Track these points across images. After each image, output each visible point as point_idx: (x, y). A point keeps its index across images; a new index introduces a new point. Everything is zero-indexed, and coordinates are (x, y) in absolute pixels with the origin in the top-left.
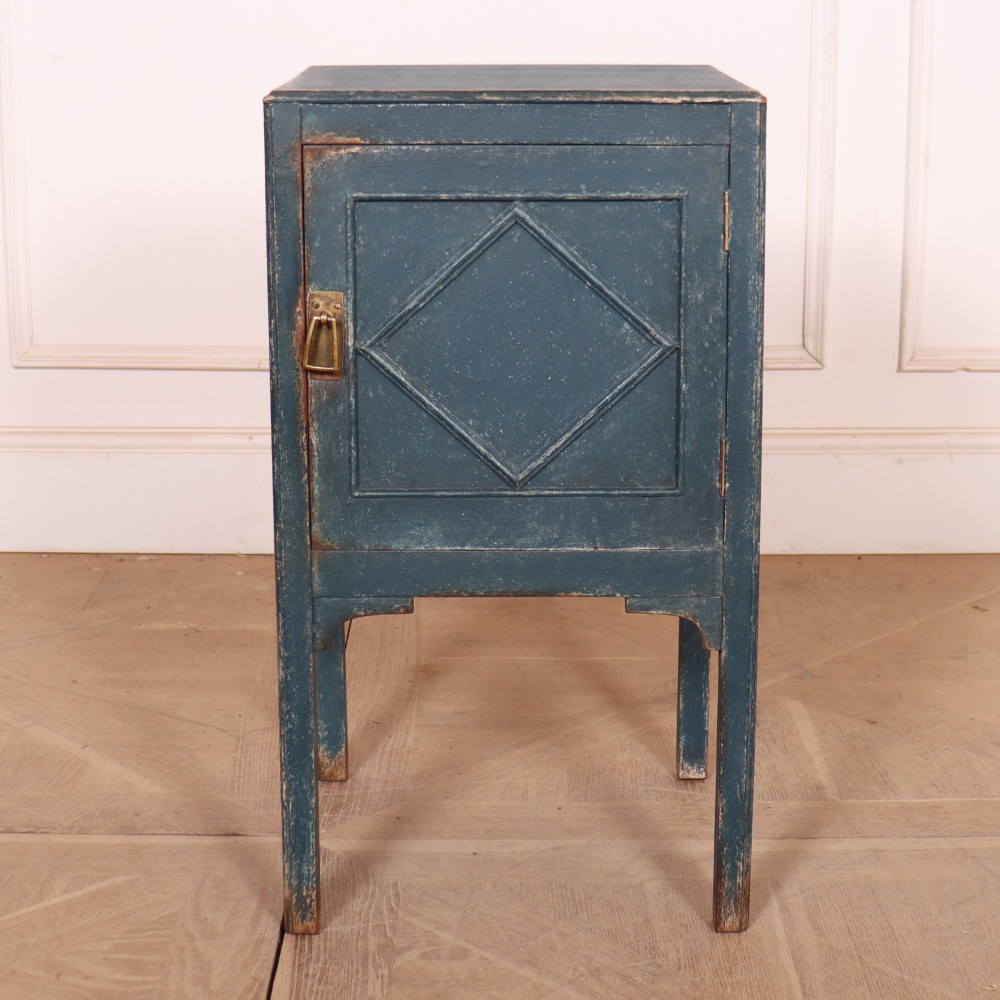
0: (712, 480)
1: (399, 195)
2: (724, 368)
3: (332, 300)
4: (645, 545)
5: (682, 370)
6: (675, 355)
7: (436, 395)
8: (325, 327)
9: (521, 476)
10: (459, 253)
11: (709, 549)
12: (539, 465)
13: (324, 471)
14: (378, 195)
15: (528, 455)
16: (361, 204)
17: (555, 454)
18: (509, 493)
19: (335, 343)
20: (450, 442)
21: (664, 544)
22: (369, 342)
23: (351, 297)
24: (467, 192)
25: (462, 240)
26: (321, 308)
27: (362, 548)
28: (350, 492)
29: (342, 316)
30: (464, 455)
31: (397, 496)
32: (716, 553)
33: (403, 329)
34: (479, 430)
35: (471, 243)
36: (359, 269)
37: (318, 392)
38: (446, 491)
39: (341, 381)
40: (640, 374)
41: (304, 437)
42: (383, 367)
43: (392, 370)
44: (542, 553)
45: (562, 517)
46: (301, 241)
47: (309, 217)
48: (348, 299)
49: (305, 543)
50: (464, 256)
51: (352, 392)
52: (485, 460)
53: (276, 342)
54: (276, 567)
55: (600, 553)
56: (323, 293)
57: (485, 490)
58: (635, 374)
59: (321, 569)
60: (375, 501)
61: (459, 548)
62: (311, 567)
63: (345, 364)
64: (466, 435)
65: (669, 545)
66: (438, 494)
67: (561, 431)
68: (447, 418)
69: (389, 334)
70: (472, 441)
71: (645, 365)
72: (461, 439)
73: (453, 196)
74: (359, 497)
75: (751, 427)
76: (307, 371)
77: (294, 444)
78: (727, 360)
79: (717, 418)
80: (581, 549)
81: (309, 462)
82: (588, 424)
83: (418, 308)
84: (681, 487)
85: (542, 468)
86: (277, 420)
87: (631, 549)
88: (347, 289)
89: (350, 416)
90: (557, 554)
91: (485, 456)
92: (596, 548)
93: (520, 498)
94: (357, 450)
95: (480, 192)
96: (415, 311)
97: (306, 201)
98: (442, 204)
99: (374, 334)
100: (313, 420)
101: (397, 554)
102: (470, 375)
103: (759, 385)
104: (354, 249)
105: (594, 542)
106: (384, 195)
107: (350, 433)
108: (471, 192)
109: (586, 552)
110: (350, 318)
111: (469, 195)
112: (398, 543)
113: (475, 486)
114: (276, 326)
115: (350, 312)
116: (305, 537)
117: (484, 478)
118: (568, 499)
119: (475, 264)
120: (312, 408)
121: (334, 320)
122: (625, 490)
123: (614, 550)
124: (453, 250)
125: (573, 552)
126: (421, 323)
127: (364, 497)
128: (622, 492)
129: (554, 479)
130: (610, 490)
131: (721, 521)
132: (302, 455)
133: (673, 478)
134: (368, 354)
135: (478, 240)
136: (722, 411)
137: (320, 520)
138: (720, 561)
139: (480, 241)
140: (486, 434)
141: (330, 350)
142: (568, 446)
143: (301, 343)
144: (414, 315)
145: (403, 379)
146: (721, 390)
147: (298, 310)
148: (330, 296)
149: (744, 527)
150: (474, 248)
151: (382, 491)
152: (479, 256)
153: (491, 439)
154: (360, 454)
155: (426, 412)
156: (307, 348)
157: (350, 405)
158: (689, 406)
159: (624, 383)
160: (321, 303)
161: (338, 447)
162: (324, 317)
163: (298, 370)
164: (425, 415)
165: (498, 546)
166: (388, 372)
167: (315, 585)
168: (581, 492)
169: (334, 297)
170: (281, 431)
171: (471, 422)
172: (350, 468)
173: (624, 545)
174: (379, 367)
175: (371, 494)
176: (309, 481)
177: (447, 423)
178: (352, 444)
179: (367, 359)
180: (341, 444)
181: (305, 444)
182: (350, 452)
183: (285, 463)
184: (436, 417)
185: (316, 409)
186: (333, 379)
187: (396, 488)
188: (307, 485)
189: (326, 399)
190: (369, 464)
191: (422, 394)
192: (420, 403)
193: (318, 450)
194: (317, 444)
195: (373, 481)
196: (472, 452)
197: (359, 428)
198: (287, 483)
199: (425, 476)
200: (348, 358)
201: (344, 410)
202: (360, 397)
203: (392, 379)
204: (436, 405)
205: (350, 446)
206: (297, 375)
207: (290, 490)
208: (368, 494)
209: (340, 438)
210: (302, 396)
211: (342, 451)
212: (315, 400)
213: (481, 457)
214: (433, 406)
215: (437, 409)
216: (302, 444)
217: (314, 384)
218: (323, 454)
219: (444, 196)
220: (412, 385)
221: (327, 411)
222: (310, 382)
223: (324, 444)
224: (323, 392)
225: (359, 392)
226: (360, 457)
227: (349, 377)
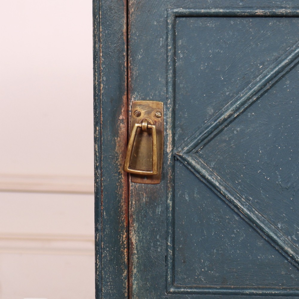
1: (217, 10)
3: (153, 109)
7: (247, 199)
8: (145, 134)
10: (271, 66)
13: (142, 267)
14: (197, 10)
16: (181, 19)
19: (155, 149)
20: (260, 243)
22: (186, 149)
23: (170, 106)
24: (282, 8)
25: (275, 54)
26: (142, 117)
28: (166, 288)
29: (162, 124)
30: (273, 256)
31: (209, 293)
33: (218, 138)
34: (287, 233)
35: (283, 57)
36: (178, 81)
37: (138, 194)
38: (255, 289)
39: (160, 185)
41: (124, 236)
42: (199, 172)
43: (207, 176)
46: (125, 54)
47: (133, 30)
48: (167, 108)
50: (277, 69)
51: (170, 196)
52: (293, 262)
53: (100, 147)
56: (144, 102)
57: (292, 289)
60: (189, 297)
63: (163, 168)
64: (275, 237)
66: (247, 292)
68: (258, 222)
69: (205, 141)
70: (280, 242)
72: (271, 242)
73: (268, 12)
74: (174, 293)
76: (128, 174)
77: (115, 243)
81: (128, 259)
83: (232, 118)
86: (100, 219)
88: (167, 99)
89: (167, 219)
91: (292, 258)
94: (174, 249)
95: (293, 8)
96: (230, 120)
97: (130, 16)
98: (258, 19)
99: (192, 141)
100: (133, 221)
102: (279, 181)
104: (174, 62)
106: (203, 11)
107: (167, 232)
108: (285, 8)
110: (169, 126)
111: (282, 11)
113: (283, 285)
114: (100, 133)
115: (169, 120)
117: (291, 278)
119: (287, 76)
120: (132, 210)
121: (154, 126)
124: (266, 63)
126: (235, 132)
127: (179, 293)
132: (123, 253)
134: (185, 160)
135: (290, 54)
139: (293, 54)
140: (294, 237)
141: (150, 156)
143: (123, 149)
144: (228, 124)
145: (217, 184)
147: (121, 117)
148: (151, 105)
150: (286, 61)
151: (196, 288)
152: (291, 69)
153: (298, 242)
154: (176, 253)
155: (238, 215)
156: (129, 153)
157: (167, 208)
160: (143, 112)
161: (155, 245)
162: (145, 124)
163: (120, 174)
164: (237, 218)
166: (203, 177)
169: (154, 107)
170: (103, 230)
171: (279, 226)
172: (167, 266)
174: (195, 173)
175: (186, 290)
176: (129, 277)
177: (258, 225)
178: (169, 244)
179: (184, 165)
180: (158, 243)
181: (125, 243)
182: (167, 251)
183: (107, 260)
184: (247, 220)
185: (136, 210)
186: (153, 183)
187: (208, 286)
188: (126, 281)
189: (146, 201)
190: (184, 262)
191: (235, 198)
192: (232, 207)
193: (137, 249)
194: (136, 243)
195: (187, 278)
196: (281, 254)
197: (175, 229)
198: (108, 278)
199: (236, 274)
200: (166, 163)
201: (162, 212)
202: (177, 200)
203: (207, 184)
204: (248, 209)
205: (167, 245)
206: (119, 179)
207: (110, 285)
208: (182, 290)
209: (158, 237)
210: (123, 197)
211: (159, 250)
212: (136, 202)
213: (289, 258)
214: (245, 210)
215: (249, 213)
216: (123, 242)
217: (135, 187)
218: (141, 253)
219: (259, 12)
220: (226, 189)
221: (146, 212)
222: (131, 184)
223: (143, 243)
224: (143, 194)
225: (176, 196)
226: (176, 256)
227: (167, 181)
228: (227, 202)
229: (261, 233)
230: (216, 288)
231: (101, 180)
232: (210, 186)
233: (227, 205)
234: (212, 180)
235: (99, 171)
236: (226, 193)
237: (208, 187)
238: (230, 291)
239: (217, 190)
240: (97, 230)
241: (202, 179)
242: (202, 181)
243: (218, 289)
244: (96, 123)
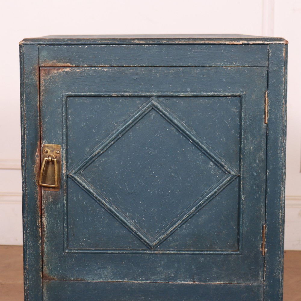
0: (257, 247)
1: (90, 93)
2: (264, 187)
3: (55, 149)
4: (221, 281)
5: (242, 188)
6: (238, 180)
7: (109, 199)
8: (51, 163)
9: (154, 243)
10: (122, 124)
11: (256, 284)
12: (164, 238)
13: (50, 238)
14: (79, 93)
15: (158, 232)
16: (70, 98)
17: (173, 232)
18: (148, 252)
19: (56, 172)
20: (117, 224)
21: (231, 281)
22: (74, 171)
23: (65, 147)
24: (127, 92)
25: (124, 118)
26: (49, 153)
27: (69, 279)
28: (64, 250)
29: (60, 157)
30: (124, 232)
31: (88, 253)
32: (259, 286)
33: (92, 165)
34: (132, 218)
35: (128, 119)
36: (69, 133)
37: (47, 197)
38: (114, 250)
39: (59, 192)
40: (219, 189)
41: (39, 221)
42: (81, 184)
43: (86, 186)
44: (165, 284)
45: (176, 265)
46: (38, 118)
47: (43, 105)
48: (63, 149)
49: (39, 276)
50: (125, 126)
51: (65, 198)
52: (135, 235)
53: (25, 171)
54: (24, 288)
55: (197, 285)
56: (50, 145)
57: (135, 250)
58: (216, 190)
59: (48, 290)
60: (77, 255)
61: (121, 281)
62: (43, 289)
63: (61, 182)
64: (125, 221)
65: (234, 281)
66: (110, 252)
67: (176, 219)
68: (115, 212)
69: (85, 167)
70: (128, 224)
71: (222, 184)
72: (123, 223)
73: (119, 94)
74: (68, 253)
75: (279, 218)
76: (41, 186)
77: (34, 225)
78: (266, 182)
79: (260, 213)
80: (186, 282)
81: (42, 234)
82: (191, 216)
83: (100, 154)
84: (241, 251)
85: (166, 239)
86: (25, 211)
87: (213, 283)
88: (63, 143)
89: (64, 211)
90: (173, 285)
91: (135, 232)
92: (194, 282)
93: (154, 255)
94: (67, 228)
95: (133, 92)
96: (99, 155)
97: (41, 97)
98: (114, 98)
99: (77, 167)
100: (44, 212)
101: (88, 283)
102: (127, 189)
103: (283, 196)
104: (67, 122)
105: (193, 278)
106: (82, 94)
107: (64, 219)
108: (129, 92)
109: (189, 284)
110: (64, 158)
111: (127, 94)
112: (89, 278)
113: (130, 247)
114: (25, 162)
115: (64, 155)
116: (39, 273)
117: (135, 244)
118: (180, 256)
119: (130, 130)
120: (44, 206)
121: (55, 160)
122: (210, 251)
123: (204, 283)
124: (119, 123)
125: (182, 284)
126: (102, 162)
127: (71, 253)
128: (209, 252)
129: (172, 245)
130: (202, 251)
131: (262, 269)
132: (38, 230)
133: (236, 245)
134: (73, 177)
135: (132, 118)
136: (263, 210)
137: (48, 265)
138: (262, 290)
139: (134, 118)
140: (136, 220)
141: (53, 176)
142: (179, 227)
143: (38, 171)
144: (98, 157)
145: (92, 191)
146: (263, 198)
147: (37, 154)
148: (54, 147)
149: (275, 273)
150: (130, 122)
151: (80, 250)
152: (133, 126)
153: (139, 223)
155: (104, 208)
156: (41, 175)
157: (64, 205)
158: (245, 207)
159: (210, 194)
160: (49, 151)
161: (57, 226)
162: (50, 158)
163: (36, 186)
164: (103, 210)
165: (142, 280)
166: (84, 187)
167: (45, 298)
168: (186, 252)
169: (56, 148)
170: (27, 217)
171: (127, 214)
172: (64, 237)
173: (209, 281)
174: (79, 185)
175: (75, 251)
176: (42, 244)
177: (115, 214)
178: (65, 225)
179: (73, 180)
180: (59, 225)
181: (40, 225)
182: (64, 229)
183: (30, 234)
184: (109, 211)
185: (46, 206)
186: (55, 190)
187: (87, 248)
188: (40, 246)
189: (51, 201)
190: (74, 235)
191: (102, 199)
192: (101, 204)
193: (46, 228)
194: (46, 225)
195: (76, 244)
196: (129, 230)
197: (68, 216)
198: (30, 245)
199: (103, 242)
200: (63, 180)
201: (61, 207)
202: (69, 200)
203: (86, 191)
204: (109, 205)
205: (64, 226)
206: (36, 188)
207: (32, 249)
208: (73, 251)
209: (58, 221)
210: (38, 199)
211: (59, 229)
212: (45, 201)
213: (133, 233)
214: (108, 205)
215: (110, 207)
216: (38, 224)
217: (45, 193)
218: (49, 230)
219: (114, 94)
220: (97, 194)
221: (52, 207)
222: (43, 191)
223: (50, 225)
224: (49, 197)
225: (68, 197)
226: (69, 231)
227: (64, 189)
228: (98, 201)
229: (117, 219)
230: (92, 250)
231: (26, 189)
232: (88, 192)
233: (98, 203)
234: (89, 189)
235: (24, 184)
236: (97, 196)
237: (86, 192)
238: (100, 251)
239: (92, 195)
240: (23, 217)
241: (83, 188)
242: (83, 190)
243: (93, 250)
244: (23, 157)
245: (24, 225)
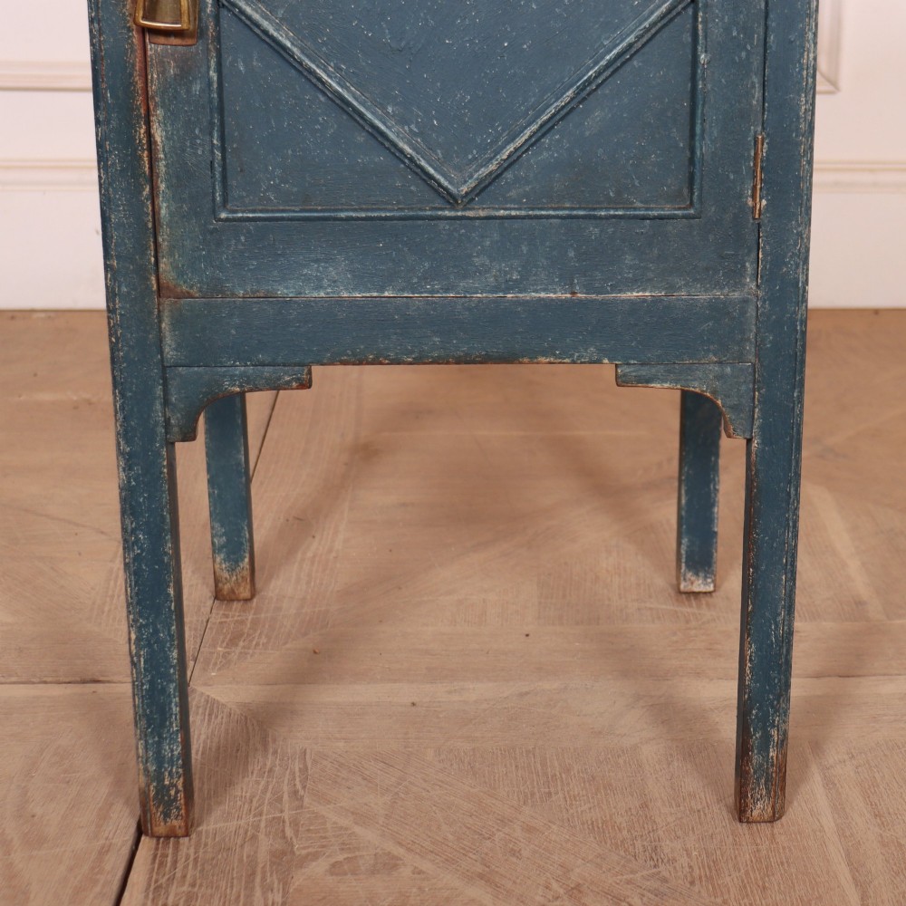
0: (741, 195)
2: (761, 30)
4: (644, 290)
5: (700, 32)
6: (690, 11)
7: (338, 69)
9: (464, 189)
11: (736, 295)
12: (491, 173)
13: (175, 181)
15: (475, 159)
17: (514, 157)
18: (447, 213)
20: (361, 138)
21: (671, 288)
27: (233, 295)
28: (214, 212)
30: (382, 158)
31: (282, 219)
32: (745, 301)
34: (403, 121)
37: (161, 63)
38: (355, 210)
39: (197, 47)
40: (639, 38)
41: (142, 131)
42: (258, 26)
43: (272, 31)
44: (495, 301)
45: (525, 249)
49: (148, 287)
51: (213, 64)
52: (412, 166)
54: (109, 323)
55: (581, 301)
57: (412, 209)
58: (631, 39)
59: (174, 326)
60: (251, 226)
61: (375, 294)
62: (160, 322)
63: (200, 20)
64: (383, 127)
65: (680, 288)
66: (343, 215)
67: (522, 122)
68: (355, 103)
70: (392, 136)
71: (646, 24)
72: (377, 135)
74: (227, 220)
75: (798, 117)
76: (144, 30)
77: (129, 141)
78: (766, 17)
79: (751, 105)
80: (552, 295)
81: (151, 168)
82: (563, 113)
84: (697, 206)
85: (495, 177)
86: (102, 104)
87: (623, 296)
89: (211, 101)
90: (518, 303)
91: (411, 159)
92: (573, 293)
93: (463, 222)
94: (223, 150)
100: (156, 105)
101: (286, 303)
102: (387, 39)
103: (811, 55)
105: (572, 284)
107: (211, 124)
109: (558, 299)
112: (287, 288)
113: (398, 202)
116: (149, 279)
117: (412, 192)
118: (534, 222)
120: (153, 88)
122: (616, 209)
123: (600, 297)
125: (540, 299)
127: (234, 220)
128: (612, 212)
129: (513, 193)
130: (595, 209)
131: (753, 255)
132: (141, 158)
133: (685, 191)
136: (757, 94)
137: (171, 254)
138: (751, 312)
140: (413, 127)
142: (532, 145)
145: (289, 45)
146: (756, 62)
149: (786, 264)
151: (261, 211)
153: (421, 134)
154: (228, 156)
155: (324, 94)
157: (210, 84)
158: (709, 86)
159: (615, 52)
161: (193, 146)
163: (129, 29)
164: (322, 99)
165: (432, 291)
166: (265, 32)
167: (167, 349)
168: (552, 213)
170: (108, 122)
171: (390, 109)
172: (213, 177)
173: (614, 289)
174: (252, 26)
175: (245, 215)
176: (153, 196)
177: (355, 110)
178: (215, 142)
179: (234, 14)
180: (198, 141)
181: (144, 142)
182: (213, 153)
183: (116, 170)
184: (338, 102)
185: (159, 88)
186: (184, 43)
187: (281, 208)
188: (149, 203)
189: (175, 74)
190: (241, 171)
191: (318, 66)
192: (314, 80)
193: (164, 151)
194: (162, 141)
195: (247, 196)
196: (393, 154)
197: (225, 118)
198: (119, 199)
199: (324, 188)
200: (205, 11)
201: (202, 90)
202: (225, 71)
203: (273, 44)
204: (339, 84)
205: (213, 145)
206: (129, 37)
207: (124, 210)
208: (240, 215)
209: (197, 132)
210: (137, 68)
211: (200, 152)
212: (158, 75)
213: (406, 161)
214: (334, 85)
215: (340, 90)
216: (140, 141)
217: (156, 51)
218: (172, 157)
220: (303, 52)
221: (176, 91)
222: (149, 47)
223: (174, 141)
224: (169, 63)
225: (223, 64)
226: (228, 161)
227: (208, 39)
228: (305, 73)
229: (361, 122)
230: (294, 211)
231: (100, 41)
232: (276, 47)
233: (306, 77)
234: (280, 38)
235: (96, 25)
236: (303, 58)
237: (274, 49)
238: (316, 214)
239: (289, 54)
240: (98, 122)
241: (264, 37)
242: (264, 41)
243: (296, 212)
245: (99, 145)
